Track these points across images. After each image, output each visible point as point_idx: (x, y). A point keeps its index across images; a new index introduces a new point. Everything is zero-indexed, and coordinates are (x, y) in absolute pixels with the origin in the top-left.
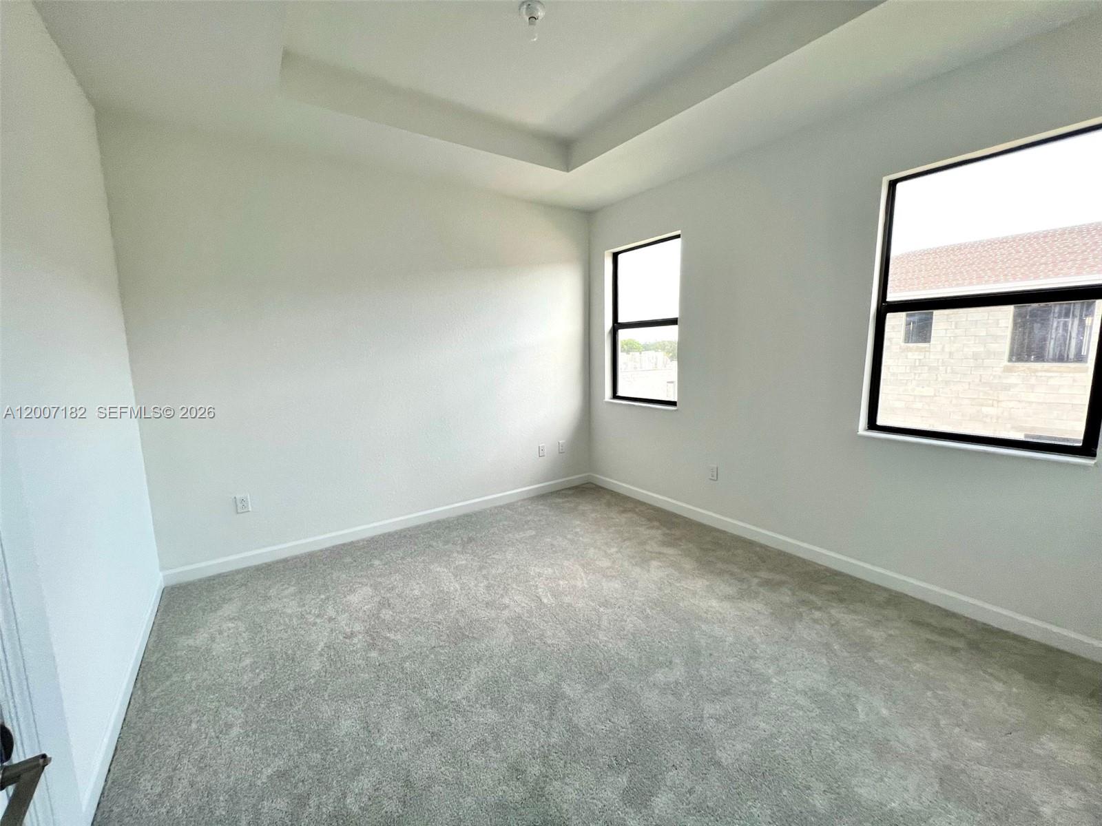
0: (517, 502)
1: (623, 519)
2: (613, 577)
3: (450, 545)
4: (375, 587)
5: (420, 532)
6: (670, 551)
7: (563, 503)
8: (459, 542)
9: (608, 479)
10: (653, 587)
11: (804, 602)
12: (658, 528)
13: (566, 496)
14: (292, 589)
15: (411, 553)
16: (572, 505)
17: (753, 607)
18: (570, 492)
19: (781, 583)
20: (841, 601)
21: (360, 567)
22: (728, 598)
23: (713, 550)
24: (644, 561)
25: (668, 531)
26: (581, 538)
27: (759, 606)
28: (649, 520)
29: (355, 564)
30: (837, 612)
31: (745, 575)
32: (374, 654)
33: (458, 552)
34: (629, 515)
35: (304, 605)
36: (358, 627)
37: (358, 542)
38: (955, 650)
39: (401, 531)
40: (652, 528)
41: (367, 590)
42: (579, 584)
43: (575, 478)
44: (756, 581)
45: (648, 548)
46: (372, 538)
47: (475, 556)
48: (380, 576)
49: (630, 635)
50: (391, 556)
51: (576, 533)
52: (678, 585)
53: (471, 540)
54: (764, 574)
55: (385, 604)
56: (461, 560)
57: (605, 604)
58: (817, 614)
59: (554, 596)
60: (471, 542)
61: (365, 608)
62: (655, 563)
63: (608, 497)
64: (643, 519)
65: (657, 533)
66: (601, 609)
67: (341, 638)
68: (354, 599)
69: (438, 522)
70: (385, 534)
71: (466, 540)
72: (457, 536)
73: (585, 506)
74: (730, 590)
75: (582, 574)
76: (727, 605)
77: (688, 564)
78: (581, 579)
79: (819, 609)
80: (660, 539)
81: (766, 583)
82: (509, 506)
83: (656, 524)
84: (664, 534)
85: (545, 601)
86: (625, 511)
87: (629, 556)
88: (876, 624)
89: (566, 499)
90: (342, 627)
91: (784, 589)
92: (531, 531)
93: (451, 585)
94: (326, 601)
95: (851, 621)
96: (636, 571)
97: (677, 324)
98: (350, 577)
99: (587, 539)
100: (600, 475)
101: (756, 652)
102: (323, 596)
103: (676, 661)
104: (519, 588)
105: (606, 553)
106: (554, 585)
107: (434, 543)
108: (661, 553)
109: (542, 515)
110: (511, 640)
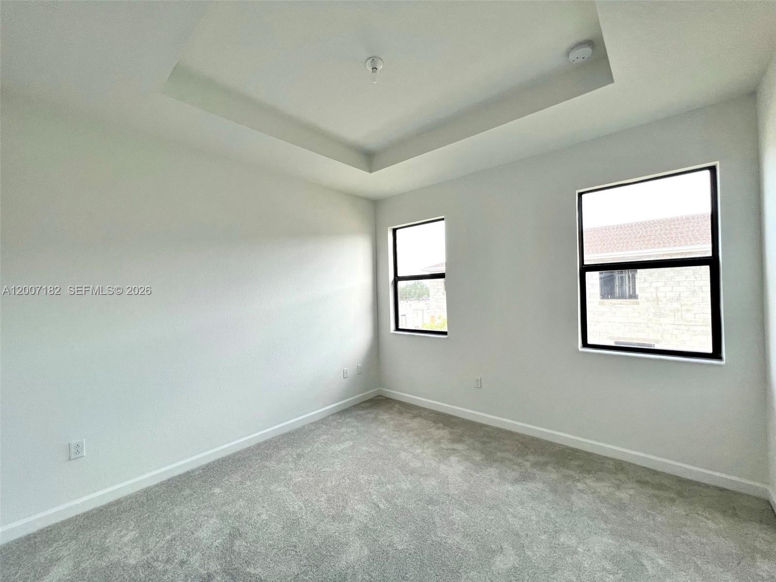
1: (415, 423)
2: (427, 475)
3: (283, 464)
4: (221, 518)
5: (251, 454)
6: (459, 447)
7: (365, 414)
8: (290, 460)
9: (388, 390)
10: (460, 479)
11: (567, 477)
12: (444, 428)
13: (364, 408)
14: (132, 535)
15: (249, 476)
16: (373, 416)
17: (536, 486)
18: (368, 405)
19: (546, 464)
20: (589, 472)
21: (201, 498)
22: (516, 481)
23: (489, 442)
24: (444, 455)
25: (451, 430)
26: (390, 444)
27: (540, 485)
28: (435, 422)
29: (195, 495)
30: (590, 482)
31: (520, 460)
33: (292, 469)
34: (418, 420)
35: (148, 552)
36: (214, 567)
37: (193, 471)
38: (672, 500)
39: (234, 454)
40: (439, 428)
41: (214, 522)
42: (403, 485)
43: (370, 393)
44: (528, 464)
45: (442, 445)
46: (208, 465)
47: (308, 472)
48: (223, 505)
49: (461, 528)
50: (230, 482)
51: (384, 439)
52: (478, 475)
53: (299, 456)
54: (531, 457)
55: (235, 534)
58: (580, 486)
59: (387, 500)
60: (300, 458)
61: (215, 544)
62: (453, 459)
63: (397, 406)
64: (431, 422)
65: (444, 432)
66: (430, 507)
68: (203, 534)
69: (265, 442)
70: (219, 460)
71: (295, 456)
72: (286, 455)
73: (383, 416)
74: (515, 475)
75: (403, 476)
76: (518, 487)
77: (478, 458)
78: (404, 480)
79: (579, 481)
80: (448, 438)
81: (535, 465)
83: (441, 425)
84: (451, 433)
85: (382, 506)
86: (414, 417)
87: (432, 455)
88: (618, 487)
89: (366, 411)
90: (197, 570)
91: (549, 468)
92: (348, 442)
93: (295, 504)
94: (173, 542)
95: (603, 488)
96: (443, 467)
97: (444, 277)
98: (193, 510)
99: (395, 444)
100: (389, 389)
101: (556, 527)
102: (168, 537)
103: (506, 546)
104: (356, 498)
105: (414, 455)
106: (384, 490)
107: (267, 464)
108: (454, 450)
109: (352, 427)
110: (366, 552)
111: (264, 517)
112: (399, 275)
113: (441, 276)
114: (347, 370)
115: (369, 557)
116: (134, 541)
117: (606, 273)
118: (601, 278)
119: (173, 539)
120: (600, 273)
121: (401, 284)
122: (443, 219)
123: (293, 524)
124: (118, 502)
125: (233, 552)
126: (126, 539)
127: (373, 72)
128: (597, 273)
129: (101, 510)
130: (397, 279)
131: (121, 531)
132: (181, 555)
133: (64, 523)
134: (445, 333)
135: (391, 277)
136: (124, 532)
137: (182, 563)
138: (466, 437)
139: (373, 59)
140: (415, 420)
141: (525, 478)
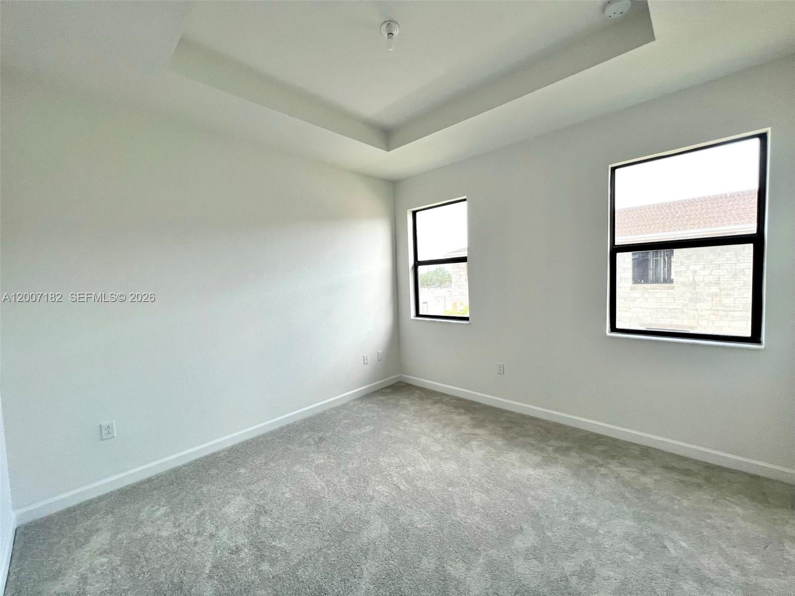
0: (349, 402)
1: (435, 409)
2: (448, 459)
3: (305, 446)
4: (247, 496)
5: (275, 437)
6: (481, 432)
7: (386, 400)
8: (313, 443)
9: (409, 377)
10: (481, 463)
11: (590, 462)
12: (465, 414)
13: (385, 394)
14: (162, 510)
15: (273, 458)
16: (394, 401)
17: (558, 470)
18: (388, 391)
19: (568, 449)
20: (613, 457)
21: (227, 478)
22: (537, 466)
23: (511, 428)
24: (465, 441)
25: (473, 416)
26: (411, 429)
27: (563, 470)
28: (456, 407)
29: (222, 475)
30: (614, 466)
31: (542, 445)
32: (265, 567)
33: (314, 452)
34: (440, 405)
35: (179, 525)
36: (241, 540)
37: (219, 453)
38: (699, 486)
39: (258, 438)
40: (460, 414)
41: (240, 500)
42: (423, 468)
43: (392, 379)
44: (551, 449)
45: (463, 430)
46: (232, 447)
47: (329, 454)
48: (249, 484)
49: (481, 509)
50: (254, 463)
51: (405, 424)
52: (498, 459)
53: (321, 439)
54: (553, 442)
55: (261, 511)
56: (320, 460)
57: (451, 484)
58: (603, 470)
59: (407, 482)
60: (322, 441)
61: (242, 519)
62: (474, 443)
63: (418, 392)
64: (452, 408)
65: (466, 418)
66: (450, 489)
67: (227, 554)
68: (230, 510)
69: (288, 426)
70: (243, 442)
71: (317, 440)
72: (308, 438)
73: (405, 402)
74: (537, 459)
75: (424, 460)
76: (540, 471)
77: (499, 442)
78: (424, 463)
79: (602, 466)
80: (470, 423)
81: (557, 450)
82: (344, 407)
83: (462, 411)
84: (472, 419)
85: (402, 487)
86: (436, 402)
87: (453, 440)
88: (643, 473)
89: (388, 397)
90: (225, 542)
91: (573, 454)
92: (369, 426)
93: (318, 484)
94: (202, 517)
95: (627, 473)
96: (463, 452)
97: (466, 261)
98: (220, 488)
99: (415, 428)
100: (409, 375)
101: (578, 509)
102: (197, 513)
103: (525, 526)
104: (377, 479)
105: (435, 439)
106: (404, 472)
107: (290, 446)
108: (475, 434)
109: (373, 412)
110: (387, 530)
111: (287, 495)
112: (419, 259)
113: (463, 260)
114: (367, 356)
115: (390, 533)
116: (166, 515)
117: (638, 254)
118: (633, 260)
119: (203, 514)
120: (633, 254)
121: (421, 269)
122: (465, 200)
123: (315, 503)
124: (149, 480)
125: (259, 527)
126: (158, 514)
127: (388, 38)
128: (630, 254)
129: (134, 487)
130: (417, 263)
131: (153, 506)
132: (210, 528)
133: (100, 499)
134: (467, 319)
135: (411, 262)
136: (156, 506)
137: (212, 536)
138: (487, 422)
139: (389, 23)
140: (436, 406)
141: (548, 462)
